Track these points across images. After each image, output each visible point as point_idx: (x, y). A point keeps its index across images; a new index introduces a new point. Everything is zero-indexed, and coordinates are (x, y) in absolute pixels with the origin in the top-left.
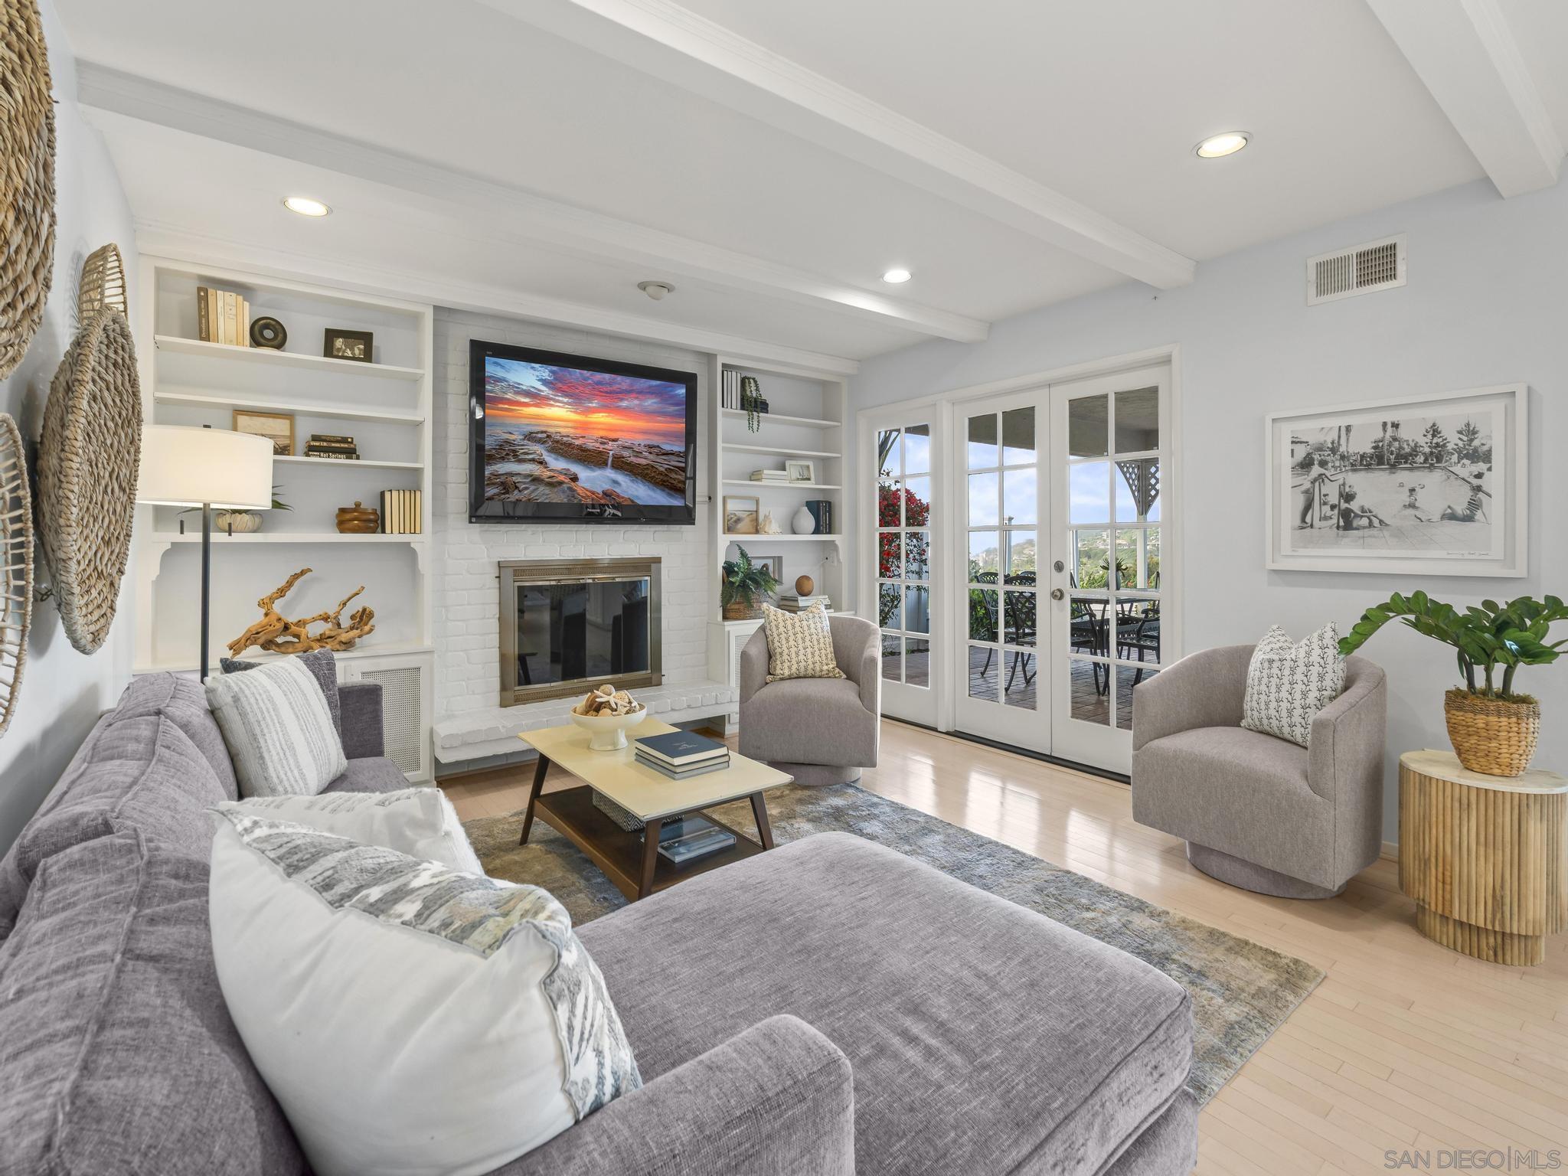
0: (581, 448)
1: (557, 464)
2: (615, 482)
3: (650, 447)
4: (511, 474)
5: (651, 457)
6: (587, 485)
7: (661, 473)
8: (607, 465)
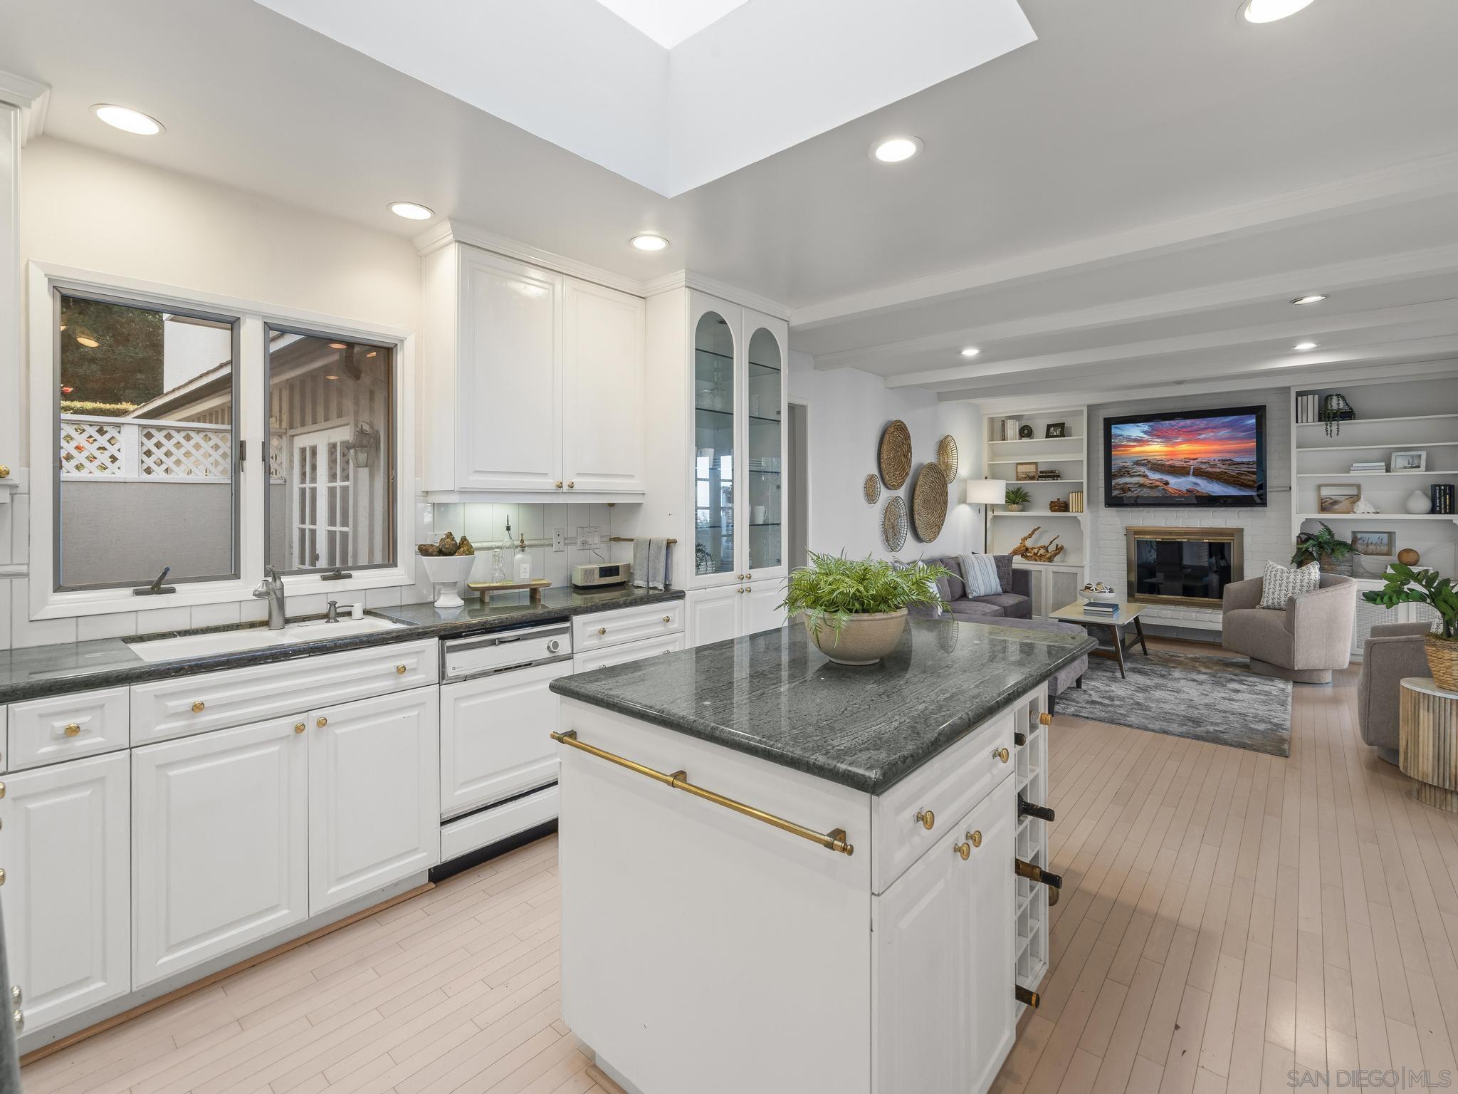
0: (1170, 466)
1: (1154, 476)
2: (1196, 484)
3: (1223, 460)
4: (1127, 484)
5: (1224, 467)
6: (1175, 487)
7: (1232, 476)
8: (1189, 474)
